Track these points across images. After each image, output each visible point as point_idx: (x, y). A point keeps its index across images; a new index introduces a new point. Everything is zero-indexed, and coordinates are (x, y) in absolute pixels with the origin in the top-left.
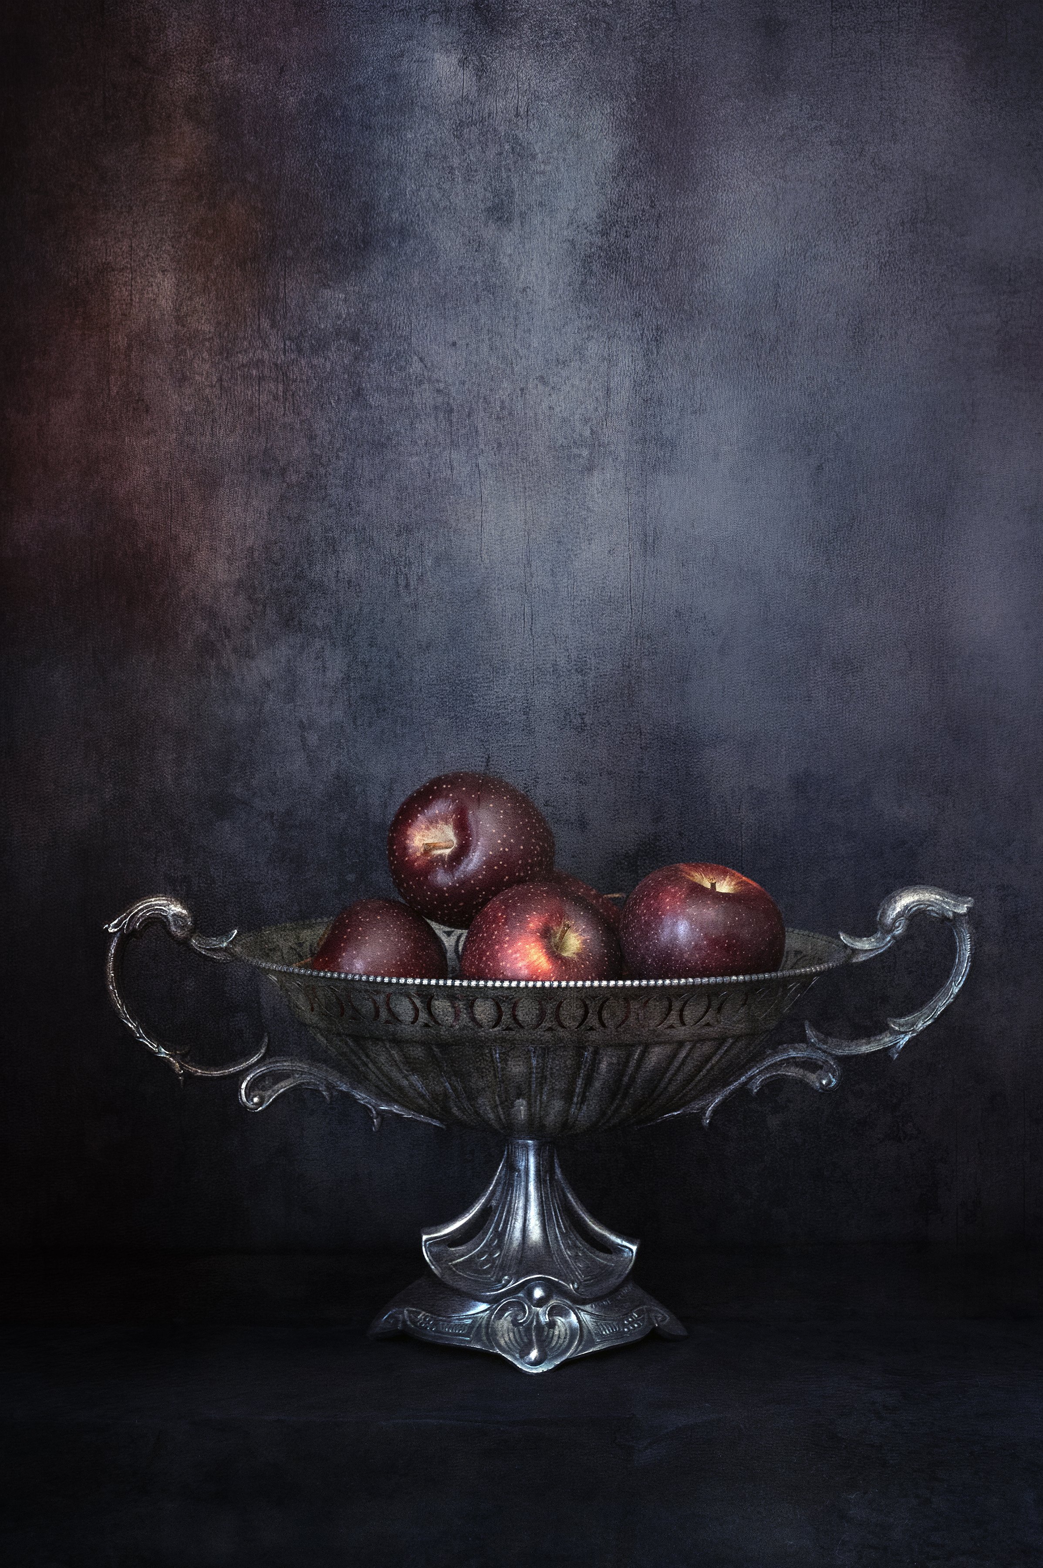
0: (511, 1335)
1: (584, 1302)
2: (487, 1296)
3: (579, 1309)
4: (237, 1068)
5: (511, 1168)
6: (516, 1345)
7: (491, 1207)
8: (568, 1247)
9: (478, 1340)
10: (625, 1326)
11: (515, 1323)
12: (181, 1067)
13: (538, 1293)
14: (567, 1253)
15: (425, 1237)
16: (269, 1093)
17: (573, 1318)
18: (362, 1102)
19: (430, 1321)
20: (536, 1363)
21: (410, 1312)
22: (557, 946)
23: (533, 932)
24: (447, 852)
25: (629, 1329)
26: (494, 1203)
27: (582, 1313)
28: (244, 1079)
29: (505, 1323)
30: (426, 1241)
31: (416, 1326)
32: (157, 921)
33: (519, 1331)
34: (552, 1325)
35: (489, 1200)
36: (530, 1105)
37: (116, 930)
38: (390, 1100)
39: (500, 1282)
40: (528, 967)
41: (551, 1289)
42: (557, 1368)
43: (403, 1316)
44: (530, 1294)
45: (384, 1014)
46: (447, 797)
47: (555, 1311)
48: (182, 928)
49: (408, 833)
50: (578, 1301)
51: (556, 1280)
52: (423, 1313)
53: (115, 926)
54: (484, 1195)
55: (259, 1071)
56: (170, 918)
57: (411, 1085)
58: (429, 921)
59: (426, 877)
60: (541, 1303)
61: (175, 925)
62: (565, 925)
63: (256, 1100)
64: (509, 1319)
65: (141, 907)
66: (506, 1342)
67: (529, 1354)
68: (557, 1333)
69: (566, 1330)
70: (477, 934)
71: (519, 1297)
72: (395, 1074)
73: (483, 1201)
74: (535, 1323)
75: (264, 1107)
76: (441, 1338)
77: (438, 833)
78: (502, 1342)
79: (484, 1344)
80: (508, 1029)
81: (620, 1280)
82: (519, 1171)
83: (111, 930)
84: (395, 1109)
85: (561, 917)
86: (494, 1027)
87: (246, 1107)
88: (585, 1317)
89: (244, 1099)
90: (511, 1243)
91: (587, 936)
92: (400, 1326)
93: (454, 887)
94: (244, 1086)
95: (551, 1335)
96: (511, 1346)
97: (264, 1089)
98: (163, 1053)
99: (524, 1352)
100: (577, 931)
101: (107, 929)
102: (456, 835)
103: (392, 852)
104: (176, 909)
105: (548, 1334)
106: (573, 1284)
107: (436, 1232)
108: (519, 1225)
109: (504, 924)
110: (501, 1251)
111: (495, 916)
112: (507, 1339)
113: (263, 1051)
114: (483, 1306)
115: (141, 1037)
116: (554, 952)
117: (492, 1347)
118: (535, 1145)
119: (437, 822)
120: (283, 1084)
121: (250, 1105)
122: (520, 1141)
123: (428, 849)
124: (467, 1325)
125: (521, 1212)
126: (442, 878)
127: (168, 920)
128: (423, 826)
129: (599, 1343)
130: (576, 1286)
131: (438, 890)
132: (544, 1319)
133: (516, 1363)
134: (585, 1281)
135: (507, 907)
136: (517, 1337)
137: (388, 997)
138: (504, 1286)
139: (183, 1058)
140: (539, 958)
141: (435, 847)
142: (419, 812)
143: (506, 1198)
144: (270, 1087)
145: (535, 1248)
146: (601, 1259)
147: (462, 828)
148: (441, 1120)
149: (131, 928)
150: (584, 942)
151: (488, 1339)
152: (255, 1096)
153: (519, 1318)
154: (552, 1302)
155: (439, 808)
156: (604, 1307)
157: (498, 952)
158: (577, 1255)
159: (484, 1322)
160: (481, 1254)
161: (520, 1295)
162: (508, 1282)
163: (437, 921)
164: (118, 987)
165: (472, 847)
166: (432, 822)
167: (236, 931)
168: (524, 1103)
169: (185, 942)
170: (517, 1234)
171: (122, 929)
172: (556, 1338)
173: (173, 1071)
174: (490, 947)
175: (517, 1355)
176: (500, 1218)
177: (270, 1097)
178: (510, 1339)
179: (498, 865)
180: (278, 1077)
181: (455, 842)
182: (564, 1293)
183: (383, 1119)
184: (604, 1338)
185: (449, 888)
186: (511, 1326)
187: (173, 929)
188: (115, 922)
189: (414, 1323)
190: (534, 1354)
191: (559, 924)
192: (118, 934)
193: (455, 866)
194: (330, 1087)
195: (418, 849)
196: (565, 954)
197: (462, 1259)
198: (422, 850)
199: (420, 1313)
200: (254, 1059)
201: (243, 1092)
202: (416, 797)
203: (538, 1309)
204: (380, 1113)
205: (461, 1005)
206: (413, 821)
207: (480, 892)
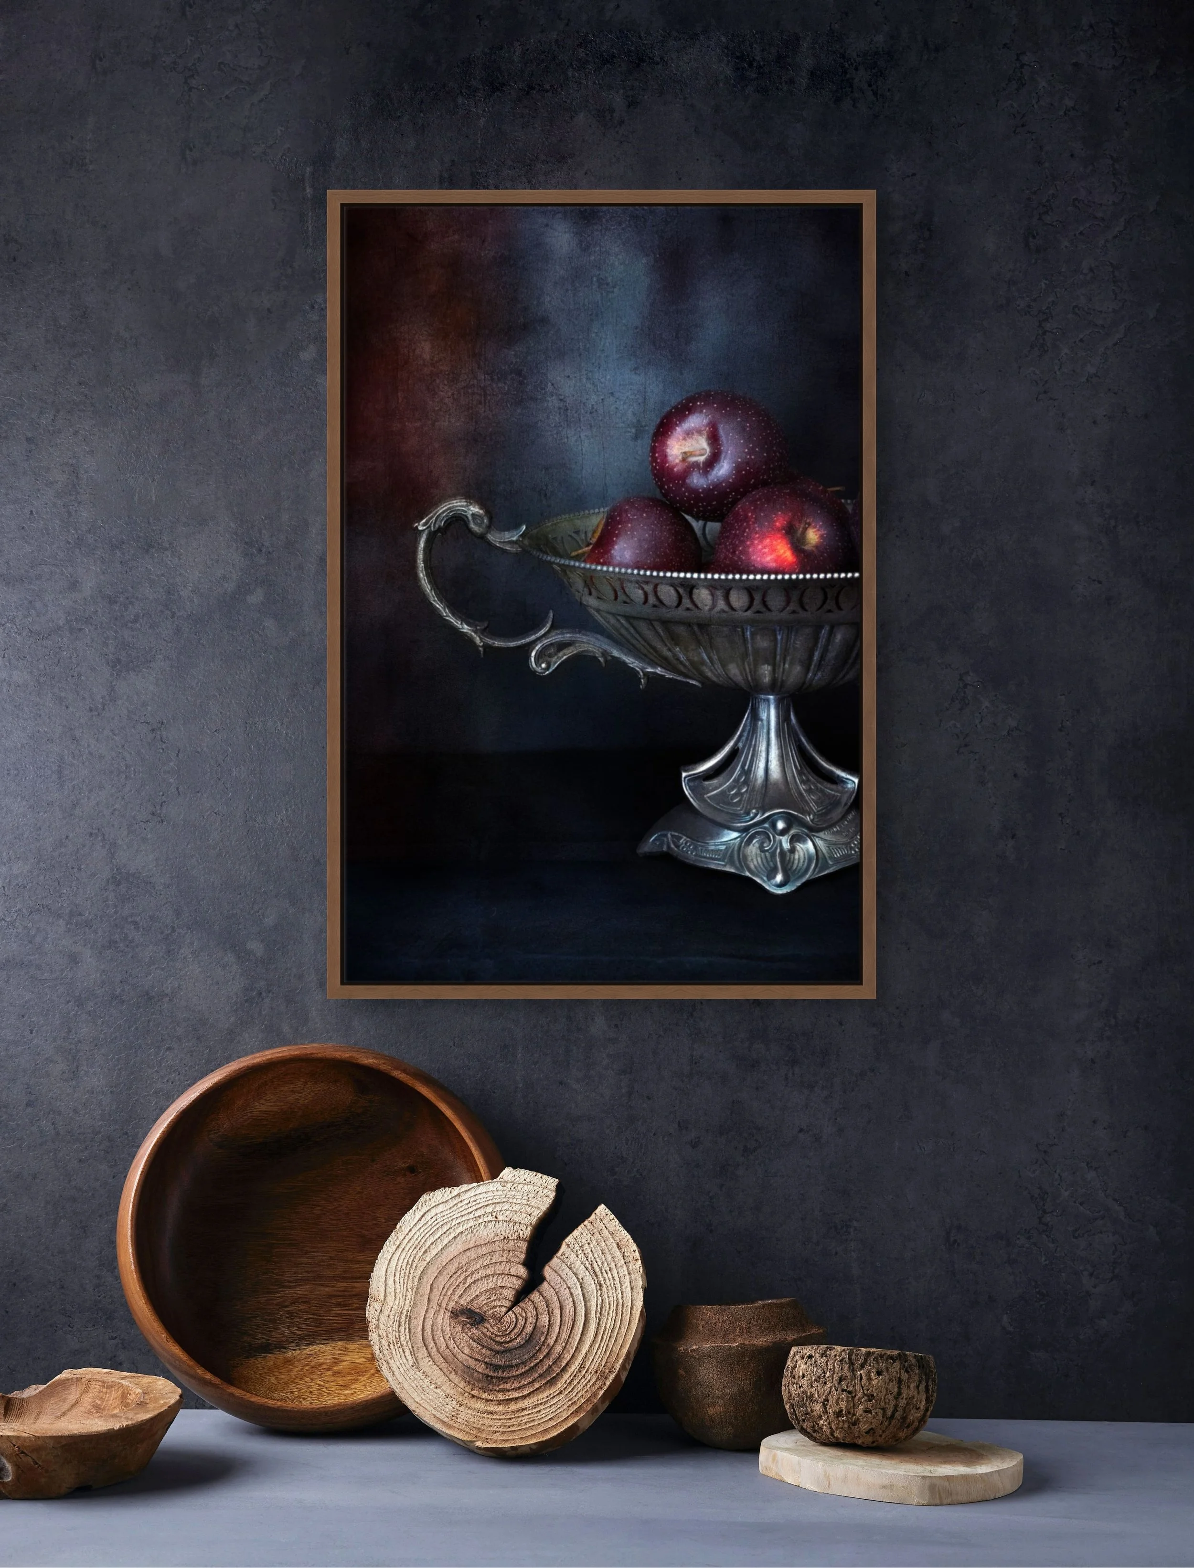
0: (759, 859)
1: (819, 830)
2: (738, 827)
3: (814, 836)
4: (528, 640)
5: (755, 717)
6: (764, 869)
7: (738, 748)
8: (802, 782)
9: (732, 863)
10: (851, 848)
11: (761, 849)
12: (481, 639)
13: (780, 825)
14: (802, 787)
15: (684, 774)
16: (554, 659)
17: (810, 845)
18: (631, 666)
19: (690, 846)
20: (781, 885)
21: (672, 836)
22: (798, 540)
23: (779, 530)
24: (702, 459)
25: (855, 851)
26: (740, 745)
27: (817, 839)
28: (534, 648)
29: (753, 849)
30: (685, 778)
31: (679, 849)
32: (457, 520)
33: (766, 857)
34: (793, 850)
35: (736, 744)
36: (774, 670)
37: (424, 528)
38: (653, 664)
39: (748, 814)
40: (776, 561)
41: (791, 821)
42: (799, 889)
43: (668, 839)
44: (774, 826)
45: (652, 600)
46: (701, 412)
47: (794, 839)
48: (479, 525)
49: (668, 443)
50: (812, 830)
51: (796, 813)
52: (685, 838)
53: (424, 525)
54: (733, 739)
55: (546, 641)
56: (470, 518)
57: (674, 655)
58: (688, 517)
59: (684, 481)
60: (783, 832)
61: (474, 522)
62: (806, 523)
63: (543, 665)
64: (757, 845)
65: (444, 509)
66: (755, 866)
67: (774, 877)
68: (797, 857)
69: (804, 854)
70: (730, 531)
71: (765, 828)
72: (659, 645)
73: (731, 744)
74: (778, 850)
75: (551, 670)
76: (701, 861)
77: (694, 443)
78: (752, 866)
79: (736, 868)
80: (758, 612)
81: (846, 807)
82: (762, 720)
83: (420, 528)
84: (659, 670)
85: (802, 515)
86: (746, 611)
87: (536, 671)
88: (820, 843)
89: (534, 665)
90: (756, 780)
91: (823, 532)
92: (665, 849)
93: (710, 489)
94: (533, 654)
95: (792, 859)
96: (760, 869)
97: (550, 656)
98: (466, 628)
99: (771, 875)
100: (815, 527)
101: (417, 527)
102: (709, 444)
103: (654, 459)
104: (475, 509)
105: (790, 858)
106: (809, 816)
107: (693, 769)
108: (762, 765)
109: (754, 523)
110: (748, 786)
111: (746, 517)
112: (755, 863)
113: (548, 625)
114: (735, 835)
115: (447, 616)
116: (797, 546)
117: (743, 871)
118: (775, 700)
119: (693, 434)
120: (565, 651)
121: (539, 670)
122: (763, 696)
123: (686, 455)
124: (721, 850)
125: (764, 754)
126: (697, 481)
127: (467, 517)
128: (681, 438)
129: (832, 865)
130: (811, 817)
131: (694, 491)
132: (786, 846)
133: (764, 885)
134: (818, 811)
135: (755, 508)
136: (765, 861)
137: (656, 587)
138: (753, 818)
139: (483, 632)
140: (784, 553)
141: (692, 454)
142: (677, 425)
143: (751, 741)
144: (556, 654)
145: (776, 784)
146: (830, 789)
147: (714, 438)
148: (699, 681)
149: (437, 526)
150: (821, 536)
151: (740, 862)
152: (543, 663)
153: (765, 845)
154: (792, 832)
155: (695, 421)
156: (834, 833)
157: (749, 547)
158: (810, 788)
159: (736, 848)
160: (731, 788)
161: (766, 825)
162: (756, 815)
163: (693, 516)
164: (427, 575)
165: (723, 456)
166: (689, 434)
167: (524, 527)
168: (770, 668)
169: (482, 537)
170: (761, 772)
171: (430, 527)
172: (796, 862)
173: (475, 643)
174: (742, 542)
175: (765, 878)
176: (746, 758)
177: (555, 663)
178: (758, 863)
179: (746, 470)
180: (561, 646)
181: (708, 450)
182: (802, 824)
183: (648, 678)
184: (837, 861)
185: (704, 489)
186: (759, 852)
187: (472, 525)
188: (424, 521)
189: (677, 846)
190: (779, 878)
191: (800, 522)
192: (426, 532)
193: (708, 471)
194: (605, 654)
195: (677, 457)
196: (806, 548)
197: (715, 792)
198: (680, 458)
199: (681, 838)
200: (542, 632)
201: (533, 659)
202: (674, 412)
203: (781, 837)
204: (646, 674)
205: (719, 593)
206: (672, 433)
207: (730, 493)
